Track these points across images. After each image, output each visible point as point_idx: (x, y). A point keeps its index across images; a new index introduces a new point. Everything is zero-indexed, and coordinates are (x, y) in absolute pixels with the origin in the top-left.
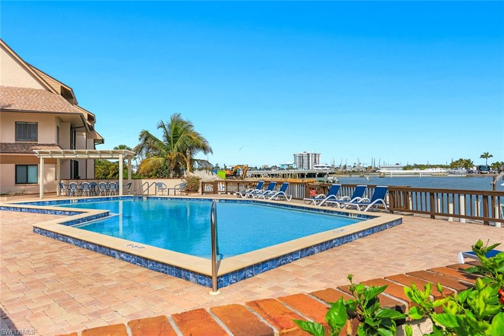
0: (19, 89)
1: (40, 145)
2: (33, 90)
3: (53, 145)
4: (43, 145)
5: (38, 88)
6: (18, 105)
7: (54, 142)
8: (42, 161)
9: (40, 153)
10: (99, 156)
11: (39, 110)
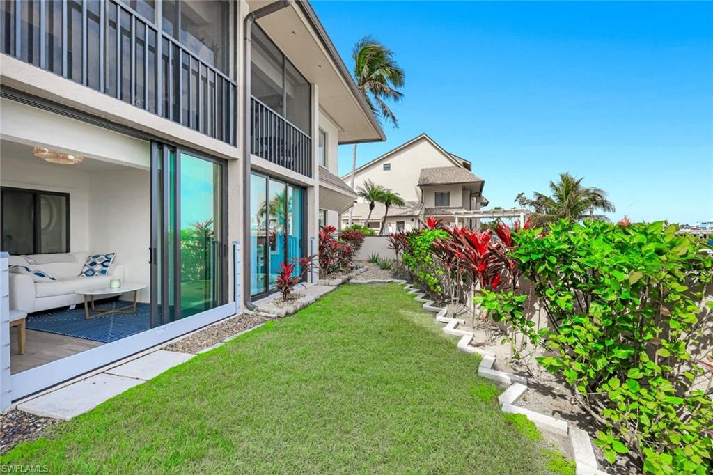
0: (437, 168)
1: (451, 208)
2: (447, 168)
3: (460, 208)
4: (454, 208)
5: (449, 166)
6: (439, 180)
7: (461, 206)
8: (457, 220)
9: (456, 214)
10: (472, 216)
11: (452, 182)
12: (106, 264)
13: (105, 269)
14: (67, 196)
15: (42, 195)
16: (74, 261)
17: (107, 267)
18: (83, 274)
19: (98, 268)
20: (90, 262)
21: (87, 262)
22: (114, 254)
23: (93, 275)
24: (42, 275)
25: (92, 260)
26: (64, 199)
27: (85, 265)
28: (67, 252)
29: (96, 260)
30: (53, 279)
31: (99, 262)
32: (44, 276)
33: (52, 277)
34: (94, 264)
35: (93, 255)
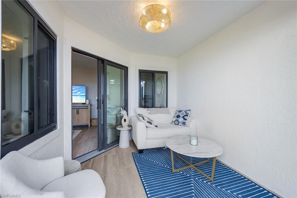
12: (186, 117)
13: (185, 121)
14: (166, 73)
15: (156, 74)
16: (168, 113)
17: (186, 120)
18: (173, 123)
19: (181, 120)
20: (176, 115)
21: (175, 115)
22: (190, 110)
23: (178, 124)
24: (151, 123)
25: (178, 114)
26: (165, 75)
27: (174, 116)
28: (166, 107)
29: (180, 114)
30: (156, 126)
31: (181, 116)
32: (152, 124)
33: (156, 125)
34: (178, 116)
35: (178, 110)
